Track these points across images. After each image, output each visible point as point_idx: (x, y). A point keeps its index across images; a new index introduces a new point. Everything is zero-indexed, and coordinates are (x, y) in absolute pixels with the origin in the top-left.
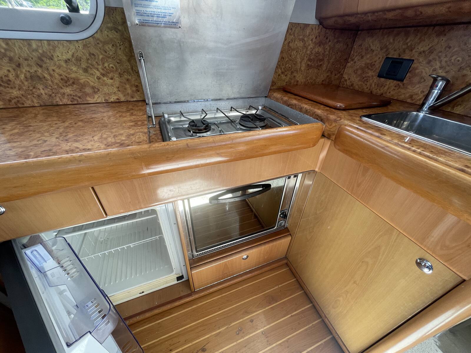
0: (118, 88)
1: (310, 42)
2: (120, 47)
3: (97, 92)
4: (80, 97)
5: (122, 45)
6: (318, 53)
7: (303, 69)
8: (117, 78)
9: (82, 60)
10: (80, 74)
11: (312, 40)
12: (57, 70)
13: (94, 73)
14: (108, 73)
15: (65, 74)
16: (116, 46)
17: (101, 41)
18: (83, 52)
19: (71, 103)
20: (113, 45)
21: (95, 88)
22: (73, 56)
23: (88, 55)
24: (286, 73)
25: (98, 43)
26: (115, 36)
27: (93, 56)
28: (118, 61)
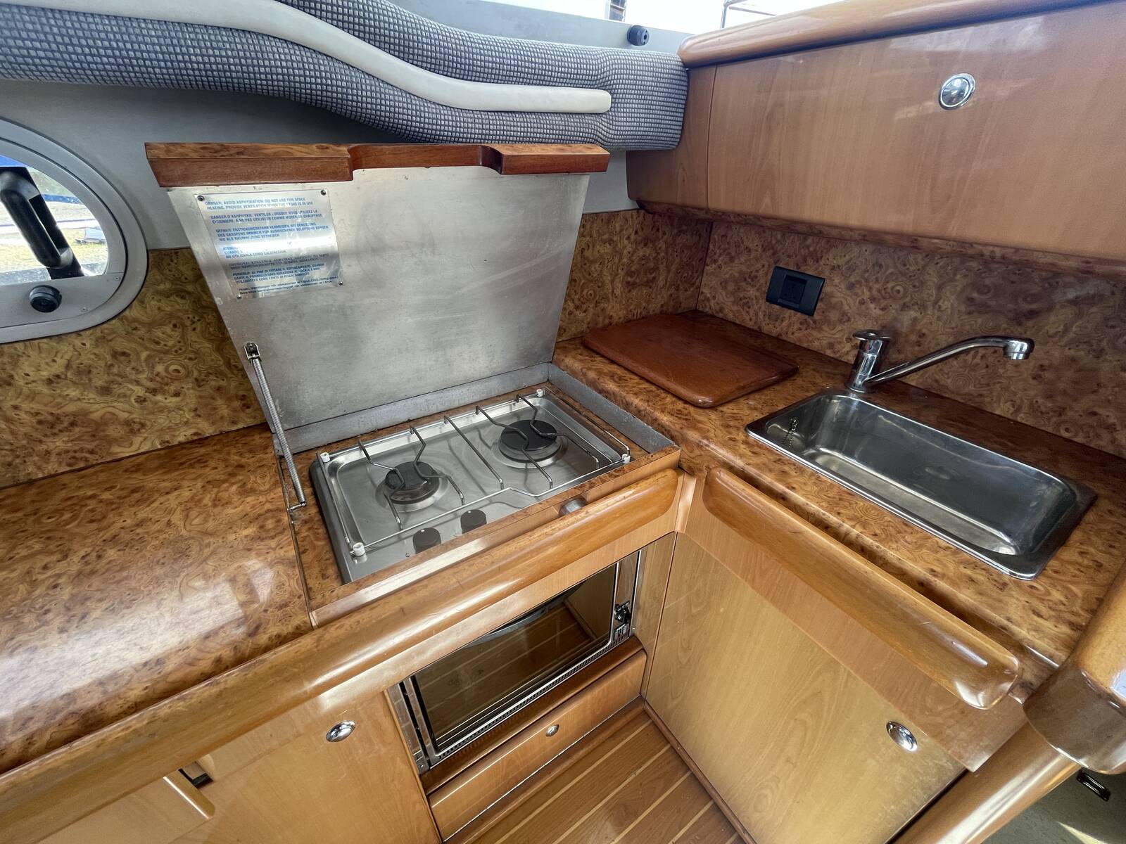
0: (196, 410)
1: (626, 242)
2: (194, 326)
3: (139, 430)
4: (92, 452)
5: (199, 320)
6: (644, 258)
7: (618, 292)
8: (191, 391)
9: (95, 371)
10: (91, 401)
11: (628, 238)
12: (26, 406)
13: (128, 392)
14: (167, 384)
15: (49, 409)
16: (184, 326)
17: (143, 324)
18: (95, 354)
19: (68, 469)
20: (175, 326)
21: (134, 422)
22: (68, 367)
23: (108, 357)
24: (584, 307)
25: (135, 329)
26: (177, 307)
27: (122, 358)
28: (192, 356)
